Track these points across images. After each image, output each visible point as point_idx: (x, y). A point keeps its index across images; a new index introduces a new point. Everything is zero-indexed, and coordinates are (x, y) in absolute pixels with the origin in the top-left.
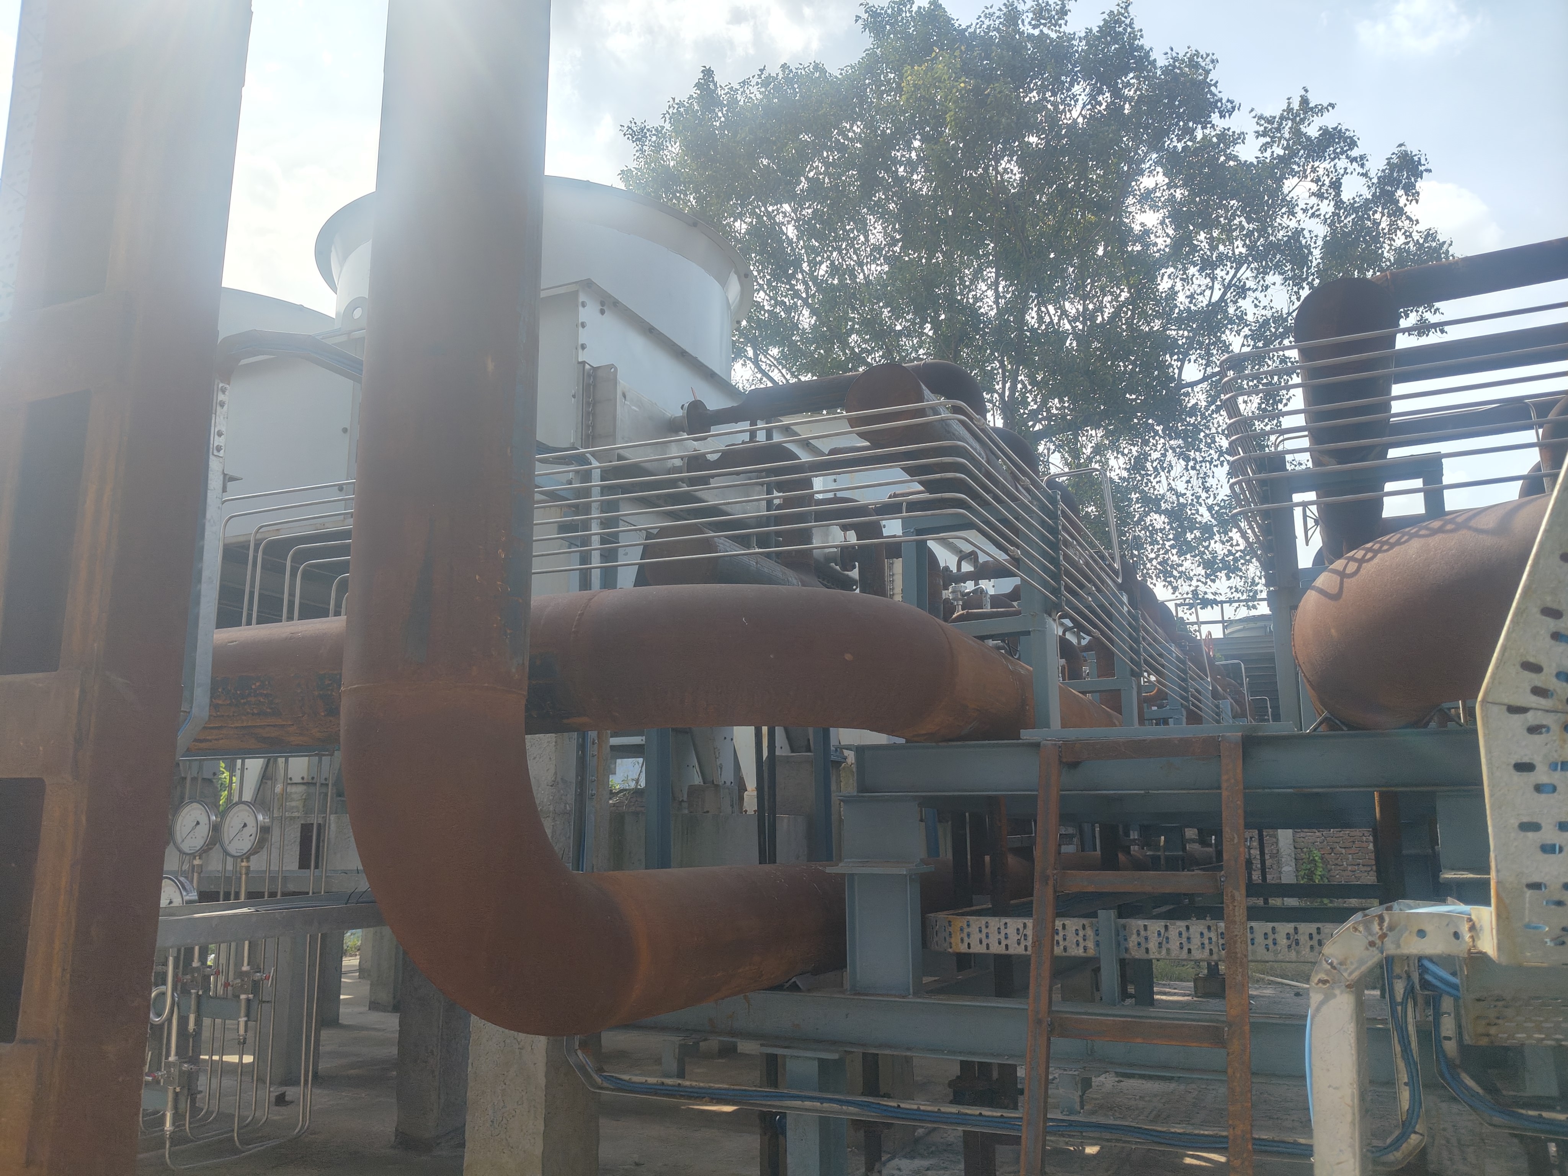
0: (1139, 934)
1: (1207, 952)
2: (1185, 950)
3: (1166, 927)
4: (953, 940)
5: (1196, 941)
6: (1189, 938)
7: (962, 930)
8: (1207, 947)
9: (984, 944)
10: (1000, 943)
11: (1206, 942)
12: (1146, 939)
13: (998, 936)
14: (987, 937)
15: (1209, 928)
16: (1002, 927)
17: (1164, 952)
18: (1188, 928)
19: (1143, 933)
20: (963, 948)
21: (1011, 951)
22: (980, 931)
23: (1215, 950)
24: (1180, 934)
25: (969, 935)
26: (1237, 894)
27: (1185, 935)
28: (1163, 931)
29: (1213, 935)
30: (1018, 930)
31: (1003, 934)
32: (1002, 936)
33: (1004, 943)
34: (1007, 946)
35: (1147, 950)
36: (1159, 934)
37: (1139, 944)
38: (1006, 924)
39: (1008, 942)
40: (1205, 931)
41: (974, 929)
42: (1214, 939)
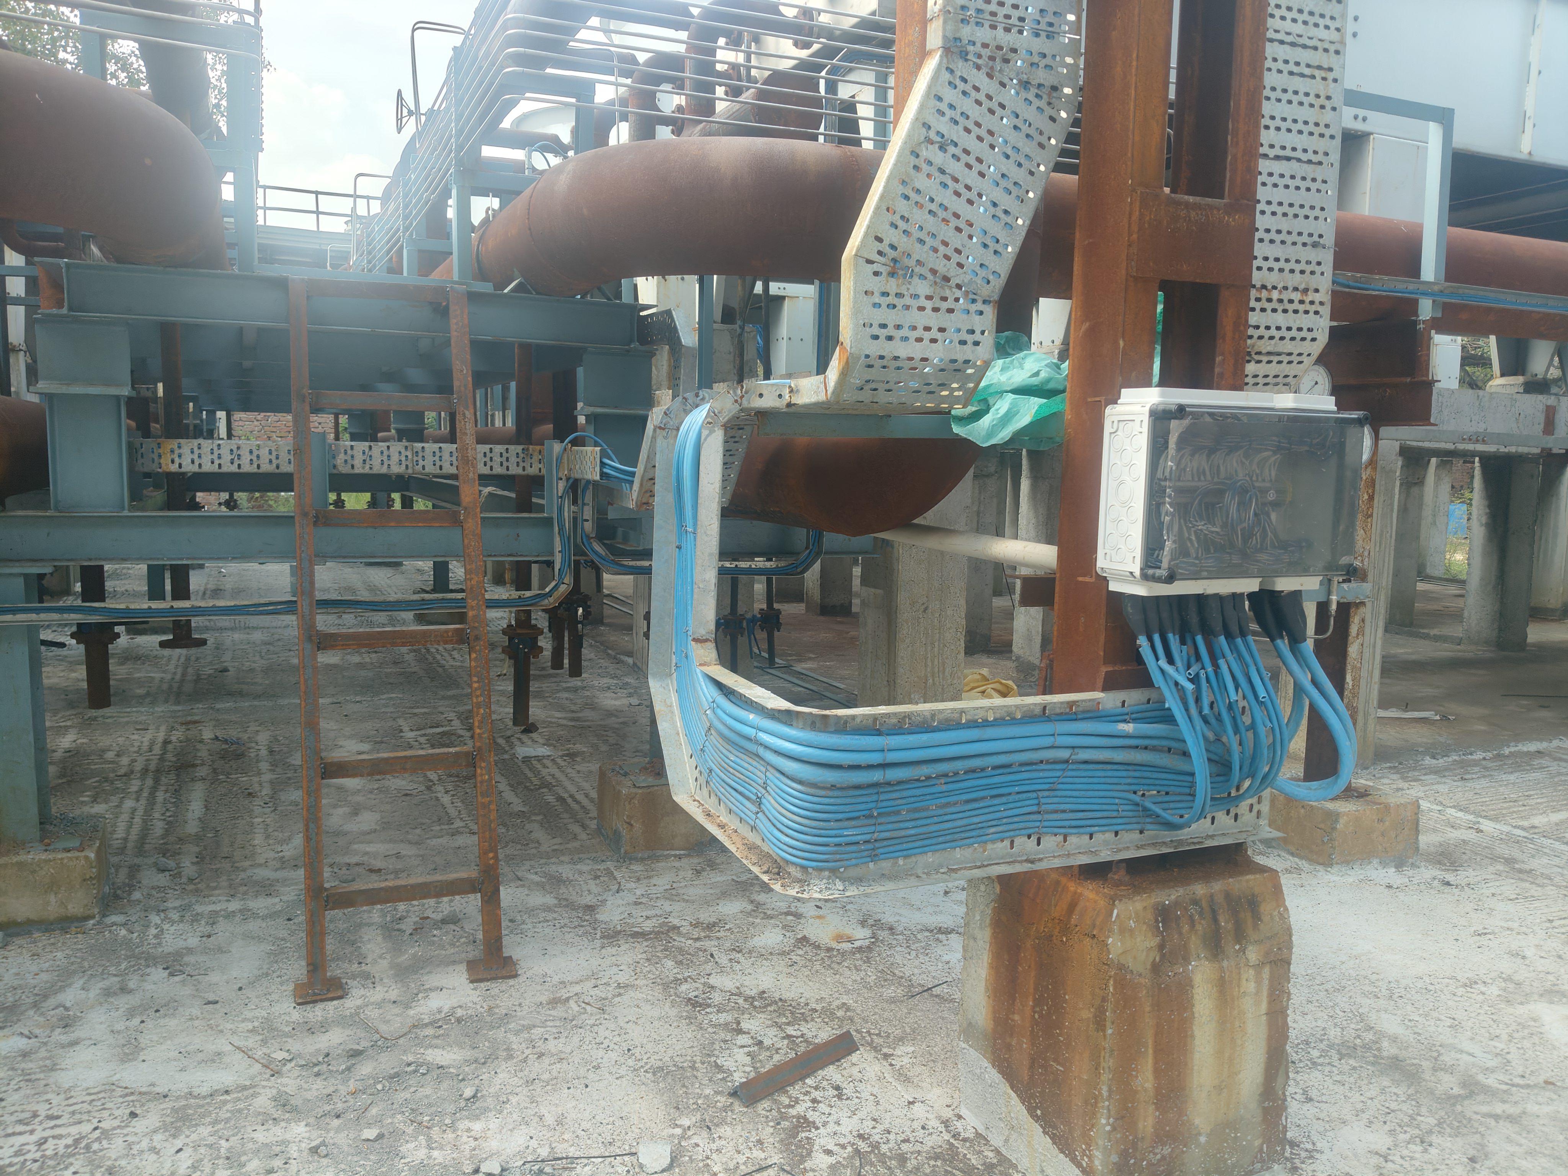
0: (346, 453)
1: (403, 467)
2: (386, 466)
3: (370, 447)
4: (162, 461)
5: (395, 458)
6: (389, 456)
7: (172, 451)
8: (404, 463)
9: (197, 463)
10: (213, 463)
11: (403, 459)
12: (352, 457)
13: (210, 457)
14: (200, 457)
15: (406, 448)
16: (215, 448)
17: (367, 467)
18: (388, 447)
19: (349, 452)
20: (174, 468)
21: (224, 469)
22: (192, 452)
23: (410, 466)
24: (382, 453)
25: (180, 456)
26: (467, 413)
27: (386, 453)
28: (367, 450)
29: (409, 453)
30: (232, 450)
31: (216, 454)
32: (215, 456)
33: (217, 462)
34: (220, 465)
35: (353, 466)
36: (364, 453)
37: (346, 461)
38: (219, 445)
39: (222, 461)
40: (403, 451)
41: (186, 450)
42: (410, 457)
